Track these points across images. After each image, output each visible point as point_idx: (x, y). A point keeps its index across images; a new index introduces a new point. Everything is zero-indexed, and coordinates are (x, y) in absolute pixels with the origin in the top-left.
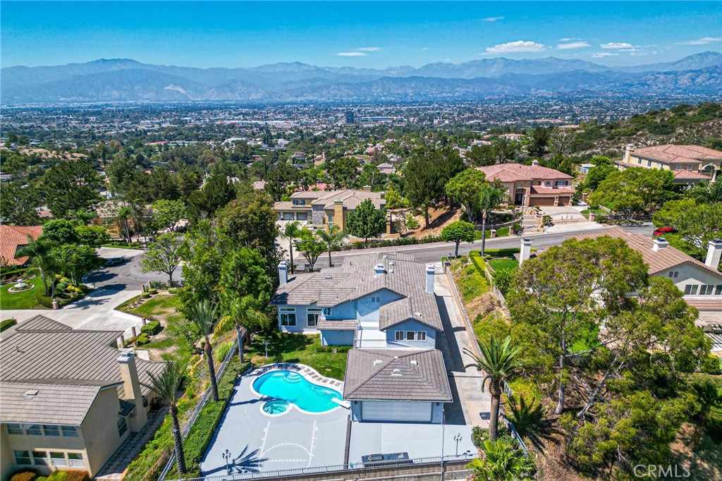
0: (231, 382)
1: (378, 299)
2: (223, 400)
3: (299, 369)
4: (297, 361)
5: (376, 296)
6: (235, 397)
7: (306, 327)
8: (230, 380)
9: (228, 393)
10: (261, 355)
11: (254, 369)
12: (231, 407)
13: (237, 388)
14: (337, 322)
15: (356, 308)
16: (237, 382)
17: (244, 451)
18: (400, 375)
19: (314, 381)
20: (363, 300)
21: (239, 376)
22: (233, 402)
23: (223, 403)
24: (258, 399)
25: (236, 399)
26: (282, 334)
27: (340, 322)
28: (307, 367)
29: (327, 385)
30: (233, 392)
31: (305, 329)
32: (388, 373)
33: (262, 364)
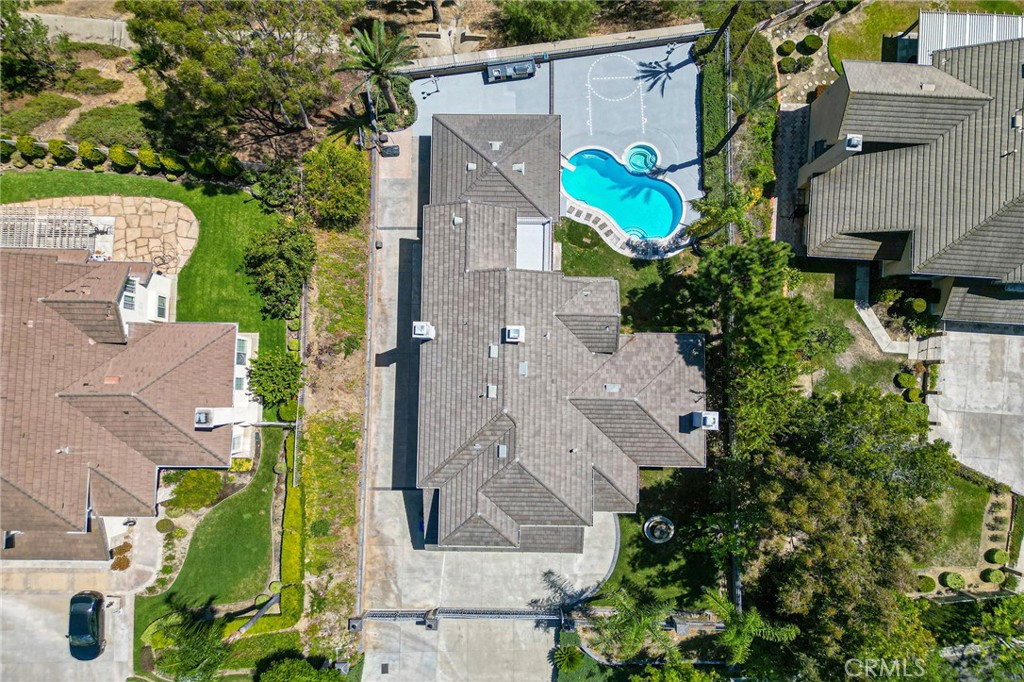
17: (662, 89)
33: (683, 255)
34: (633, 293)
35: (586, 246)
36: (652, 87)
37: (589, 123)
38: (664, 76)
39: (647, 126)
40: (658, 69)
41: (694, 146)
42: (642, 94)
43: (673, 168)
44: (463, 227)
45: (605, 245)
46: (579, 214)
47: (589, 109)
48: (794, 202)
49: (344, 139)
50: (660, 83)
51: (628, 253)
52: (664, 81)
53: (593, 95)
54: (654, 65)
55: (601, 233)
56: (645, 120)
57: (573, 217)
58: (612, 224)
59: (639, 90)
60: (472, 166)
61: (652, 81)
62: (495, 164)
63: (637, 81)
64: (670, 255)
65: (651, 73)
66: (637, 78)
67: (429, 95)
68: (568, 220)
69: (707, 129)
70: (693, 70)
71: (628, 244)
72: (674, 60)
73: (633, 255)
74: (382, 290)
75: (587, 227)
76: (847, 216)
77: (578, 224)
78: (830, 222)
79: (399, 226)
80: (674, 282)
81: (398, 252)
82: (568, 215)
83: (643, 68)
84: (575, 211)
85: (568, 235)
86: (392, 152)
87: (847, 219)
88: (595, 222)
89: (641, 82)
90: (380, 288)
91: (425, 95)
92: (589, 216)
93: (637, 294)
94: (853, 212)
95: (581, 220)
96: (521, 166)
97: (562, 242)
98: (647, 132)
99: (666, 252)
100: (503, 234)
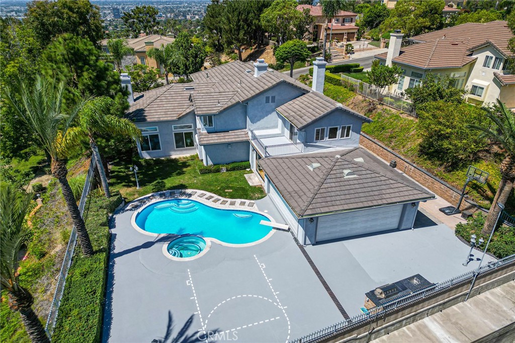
0: (103, 225)
1: (273, 98)
2: (100, 251)
3: (190, 195)
4: (183, 187)
5: (270, 94)
6: (116, 243)
7: (175, 151)
8: (101, 222)
9: (105, 241)
10: (129, 186)
11: (127, 203)
12: (116, 260)
13: (113, 231)
14: (222, 134)
15: (245, 113)
16: (110, 223)
17: (169, 326)
18: (355, 176)
19: (218, 205)
20: (255, 101)
21: (111, 215)
22: (116, 251)
23: (103, 256)
24: (152, 240)
25: (118, 247)
26: (146, 161)
27: (226, 134)
28: (200, 192)
29: (237, 206)
30: (111, 238)
31: (172, 153)
32: (338, 175)
33: (136, 196)
35: (229, 188)
37: (262, 266)
42: (198, 312)
43: (148, 245)
45: (211, 191)
46: (243, 203)
51: (189, 191)
55: (216, 197)
56: (189, 283)
57: (248, 201)
59: (204, 318)
61: (189, 332)
68: (251, 199)
75: (232, 197)
84: (247, 204)
85: (247, 191)
92: (232, 204)
93: (177, 174)
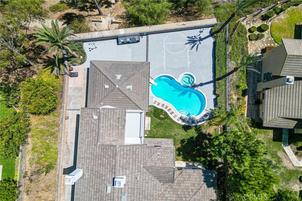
4: (184, 128)
13: (214, 97)
16: (216, 101)
17: (197, 49)
19: (170, 105)
24: (199, 87)
28: (175, 120)
33: (206, 124)
34: (183, 141)
35: (162, 119)
36: (192, 47)
37: (164, 63)
38: (198, 43)
39: (190, 65)
40: (196, 39)
41: (211, 74)
42: (188, 51)
43: (201, 85)
44: (97, 121)
45: (170, 119)
46: (159, 104)
47: (164, 57)
48: (255, 98)
49: (50, 70)
50: (196, 45)
51: (180, 122)
52: (198, 45)
53: (166, 51)
54: (194, 37)
55: (169, 113)
56: (189, 63)
57: (156, 105)
58: (173, 109)
59: (187, 49)
60: (107, 86)
61: (193, 45)
62: (117, 86)
63: (186, 45)
64: (200, 124)
65: (192, 41)
66: (186, 44)
67: (92, 49)
68: (154, 106)
69: (218, 68)
70: (211, 40)
71: (181, 118)
72: (203, 36)
73: (184, 124)
74: (68, 139)
75: (162, 110)
76: (282, 109)
77: (158, 108)
78: (274, 111)
79: (76, 109)
80: (202, 136)
81: (76, 121)
82: (154, 105)
83: (189, 39)
84: (157, 103)
85: (153, 114)
86: (74, 75)
87: (282, 111)
88: (166, 108)
89: (188, 45)
90: (67, 137)
91: (90, 49)
92: (163, 105)
93: (184, 142)
94: (285, 108)
95: (160, 107)
96: (130, 87)
97: (151, 117)
98: (189, 67)
99: (198, 122)
100: (119, 123)
